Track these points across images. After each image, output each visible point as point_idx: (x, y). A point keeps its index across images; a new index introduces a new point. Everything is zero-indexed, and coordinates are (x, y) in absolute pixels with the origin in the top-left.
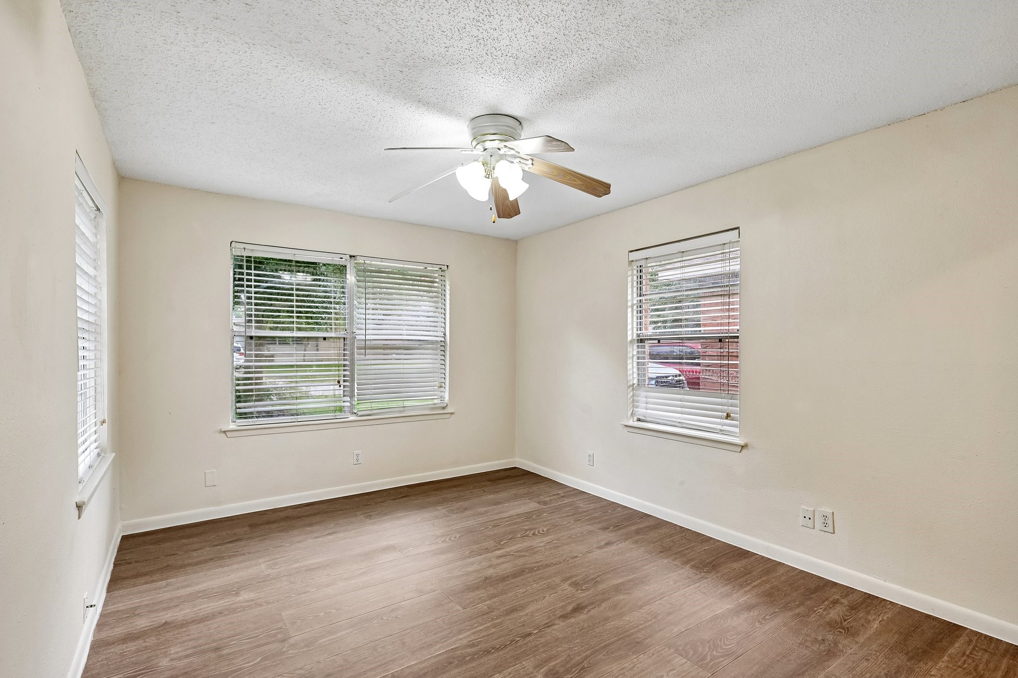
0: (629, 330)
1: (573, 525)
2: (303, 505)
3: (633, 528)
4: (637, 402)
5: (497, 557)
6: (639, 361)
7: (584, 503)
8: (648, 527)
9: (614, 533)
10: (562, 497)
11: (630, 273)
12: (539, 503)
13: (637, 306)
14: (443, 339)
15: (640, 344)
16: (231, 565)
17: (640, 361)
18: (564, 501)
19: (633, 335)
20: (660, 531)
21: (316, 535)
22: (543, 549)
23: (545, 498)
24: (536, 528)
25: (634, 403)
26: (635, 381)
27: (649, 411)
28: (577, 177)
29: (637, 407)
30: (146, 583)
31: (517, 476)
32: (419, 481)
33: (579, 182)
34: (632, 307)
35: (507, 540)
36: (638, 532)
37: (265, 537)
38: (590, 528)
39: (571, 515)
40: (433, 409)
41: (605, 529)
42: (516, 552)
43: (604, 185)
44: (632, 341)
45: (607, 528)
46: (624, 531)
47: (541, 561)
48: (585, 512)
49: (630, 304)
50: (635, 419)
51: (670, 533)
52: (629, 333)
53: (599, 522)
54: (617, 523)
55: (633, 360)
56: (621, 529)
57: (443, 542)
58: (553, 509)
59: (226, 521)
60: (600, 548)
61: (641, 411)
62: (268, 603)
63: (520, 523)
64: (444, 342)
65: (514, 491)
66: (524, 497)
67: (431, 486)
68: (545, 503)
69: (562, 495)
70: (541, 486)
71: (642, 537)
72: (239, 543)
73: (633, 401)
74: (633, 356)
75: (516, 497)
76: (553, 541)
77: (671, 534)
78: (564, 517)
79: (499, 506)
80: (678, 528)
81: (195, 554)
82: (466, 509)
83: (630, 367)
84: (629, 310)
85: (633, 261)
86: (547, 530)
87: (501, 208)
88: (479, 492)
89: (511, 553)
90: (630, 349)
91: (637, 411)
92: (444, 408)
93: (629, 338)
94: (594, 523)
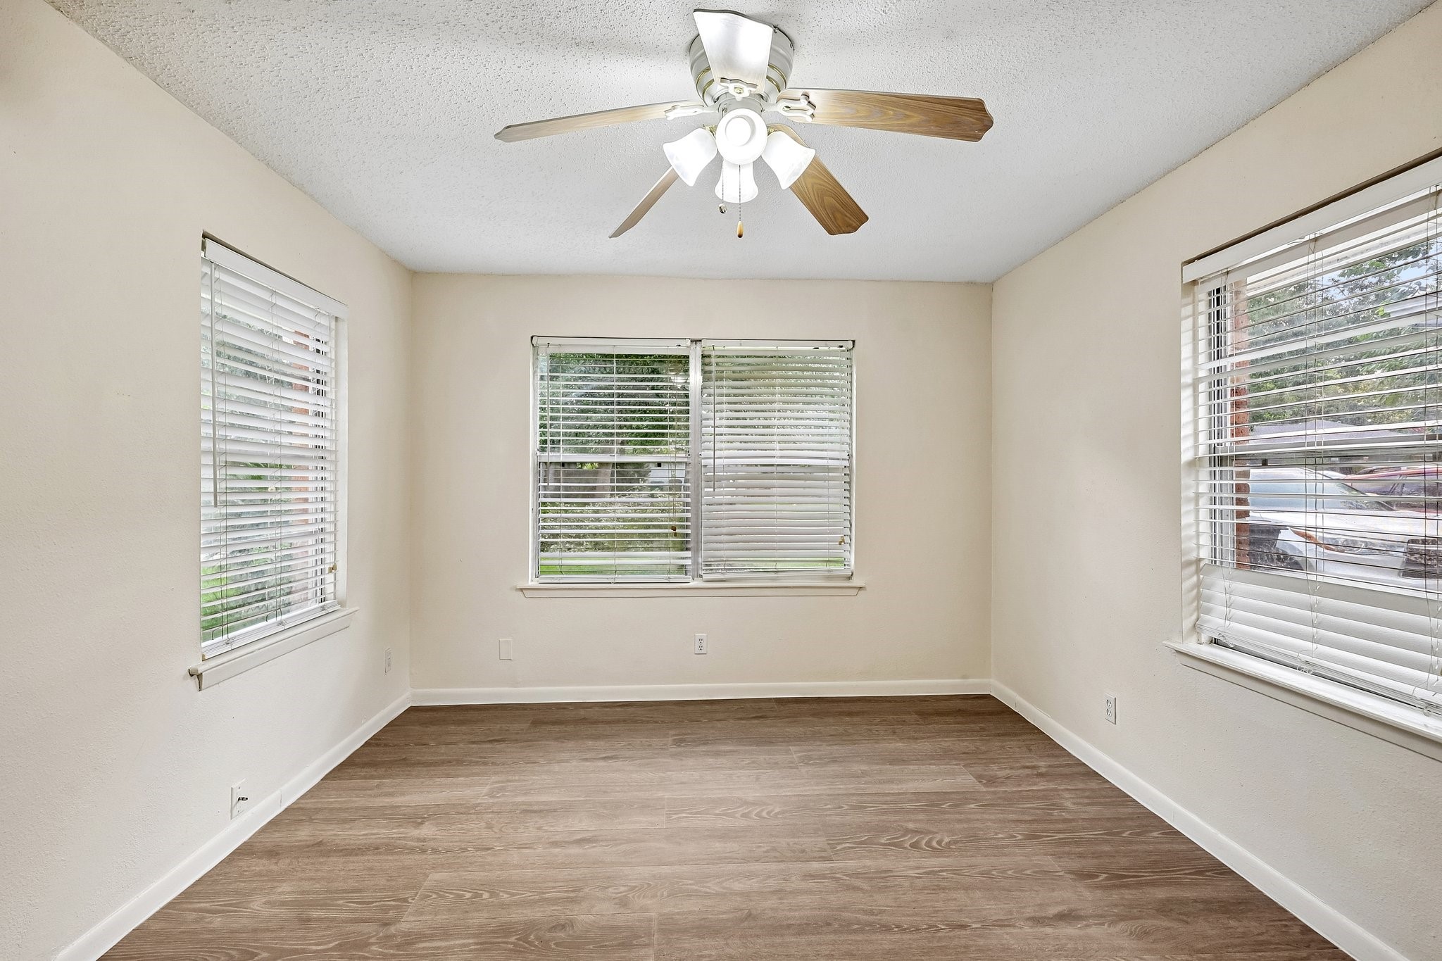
0: (1186, 437)
1: (1017, 845)
2: (618, 704)
3: (1161, 894)
4: (1209, 600)
5: (805, 876)
6: (1213, 507)
7: (1074, 801)
8: (1205, 902)
9: (1099, 893)
10: (1041, 775)
11: (1188, 310)
12: (979, 778)
13: (1210, 383)
14: (847, 463)
15: (1218, 469)
16: (458, 776)
17: (1217, 507)
18: (1035, 784)
19: (1196, 447)
20: (1232, 923)
21: (588, 756)
22: (906, 883)
23: (1001, 769)
24: (930, 832)
25: (1200, 601)
26: (1205, 554)
27: (1233, 624)
28: (906, 107)
29: (1208, 612)
30: (365, 778)
31: (978, 714)
32: (800, 694)
33: (917, 117)
34: (1195, 385)
35: (855, 843)
36: (1164, 909)
37: (530, 743)
38: (1049, 862)
39: (1026, 821)
40: (829, 578)
41: (1084, 875)
42: (847, 875)
43: (969, 106)
44: (1194, 463)
45: (1091, 876)
46: (1128, 894)
47: (881, 912)
48: (1065, 821)
49: (1187, 379)
50: (1204, 638)
51: (1261, 938)
52: (1186, 444)
53: (1081, 856)
54: (1126, 869)
55: (1197, 504)
56: (1127, 886)
57: (744, 815)
58: (1000, 798)
59: (517, 709)
60: (1037, 921)
61: (1215, 623)
62: (434, 851)
63: (909, 812)
64: (850, 468)
65: (947, 743)
66: (956, 759)
67: (815, 706)
68: (992, 781)
69: (1043, 770)
70: (1012, 744)
71: (1170, 925)
72: (498, 746)
73: (1198, 597)
74: (1198, 496)
75: (945, 756)
76: (942, 871)
77: (1263, 943)
78: (1009, 821)
79: (897, 767)
80: (1297, 929)
81: (443, 749)
82: (834, 761)
83: (1187, 520)
84: (1186, 394)
85: (1194, 282)
86: (949, 843)
87: (824, 215)
88: (882, 733)
89: (837, 875)
90: (1187, 480)
91: (1208, 621)
92: (849, 578)
93: (1186, 456)
94: (1069, 853)
